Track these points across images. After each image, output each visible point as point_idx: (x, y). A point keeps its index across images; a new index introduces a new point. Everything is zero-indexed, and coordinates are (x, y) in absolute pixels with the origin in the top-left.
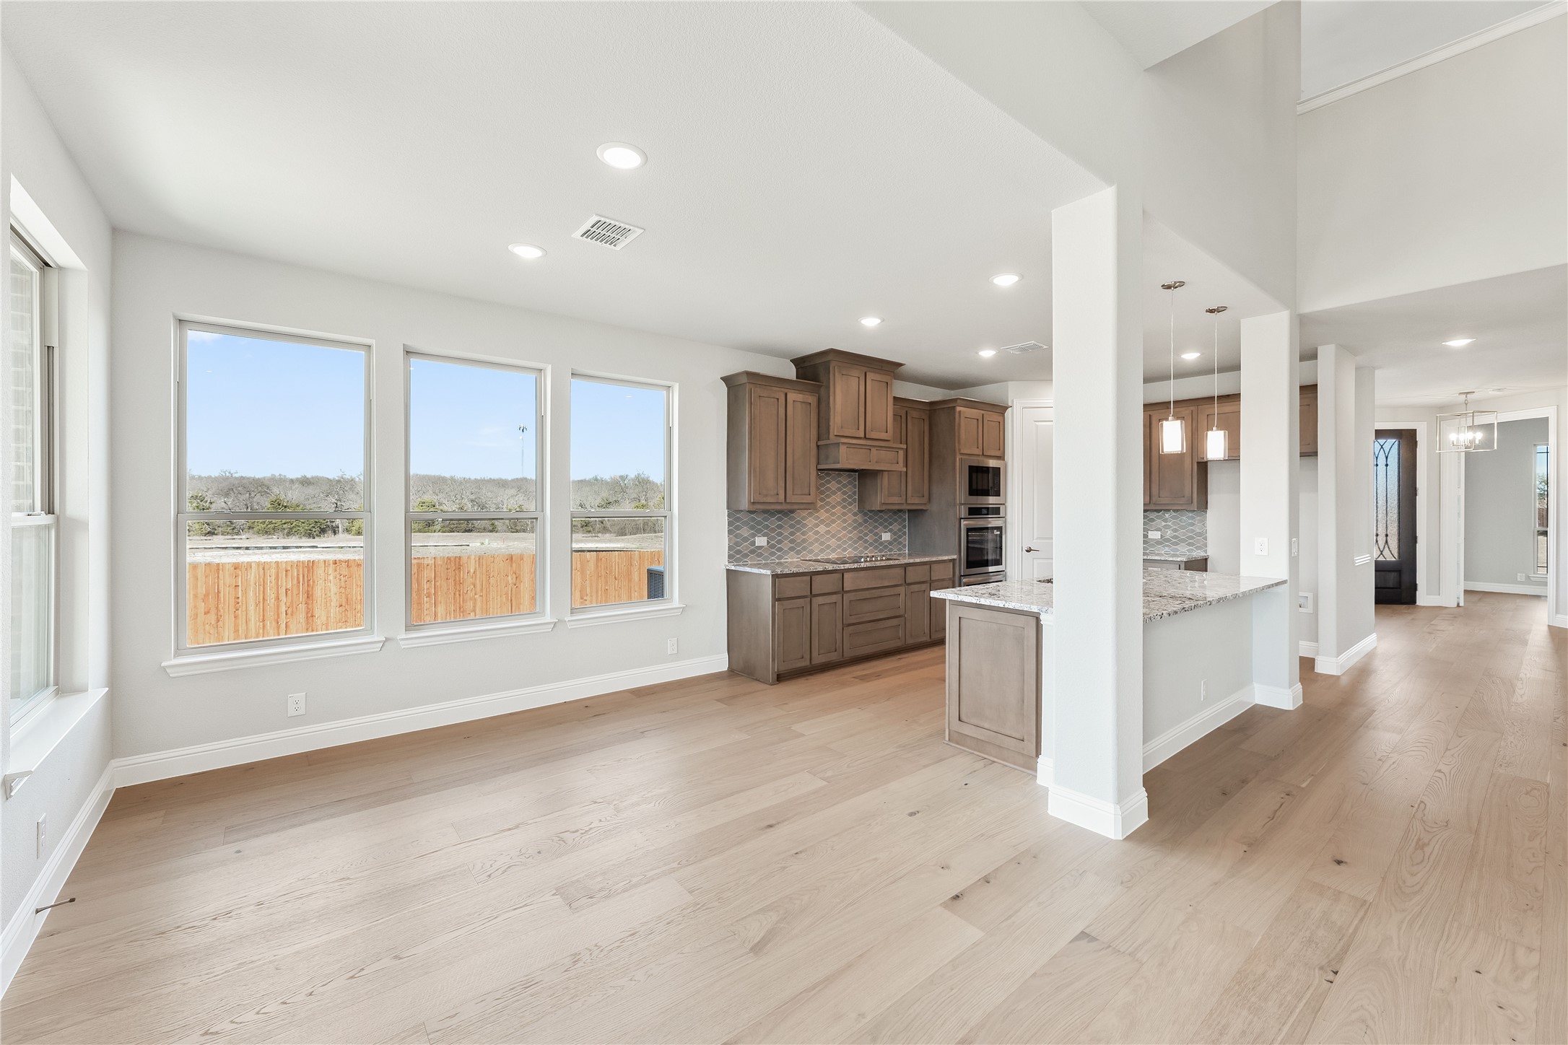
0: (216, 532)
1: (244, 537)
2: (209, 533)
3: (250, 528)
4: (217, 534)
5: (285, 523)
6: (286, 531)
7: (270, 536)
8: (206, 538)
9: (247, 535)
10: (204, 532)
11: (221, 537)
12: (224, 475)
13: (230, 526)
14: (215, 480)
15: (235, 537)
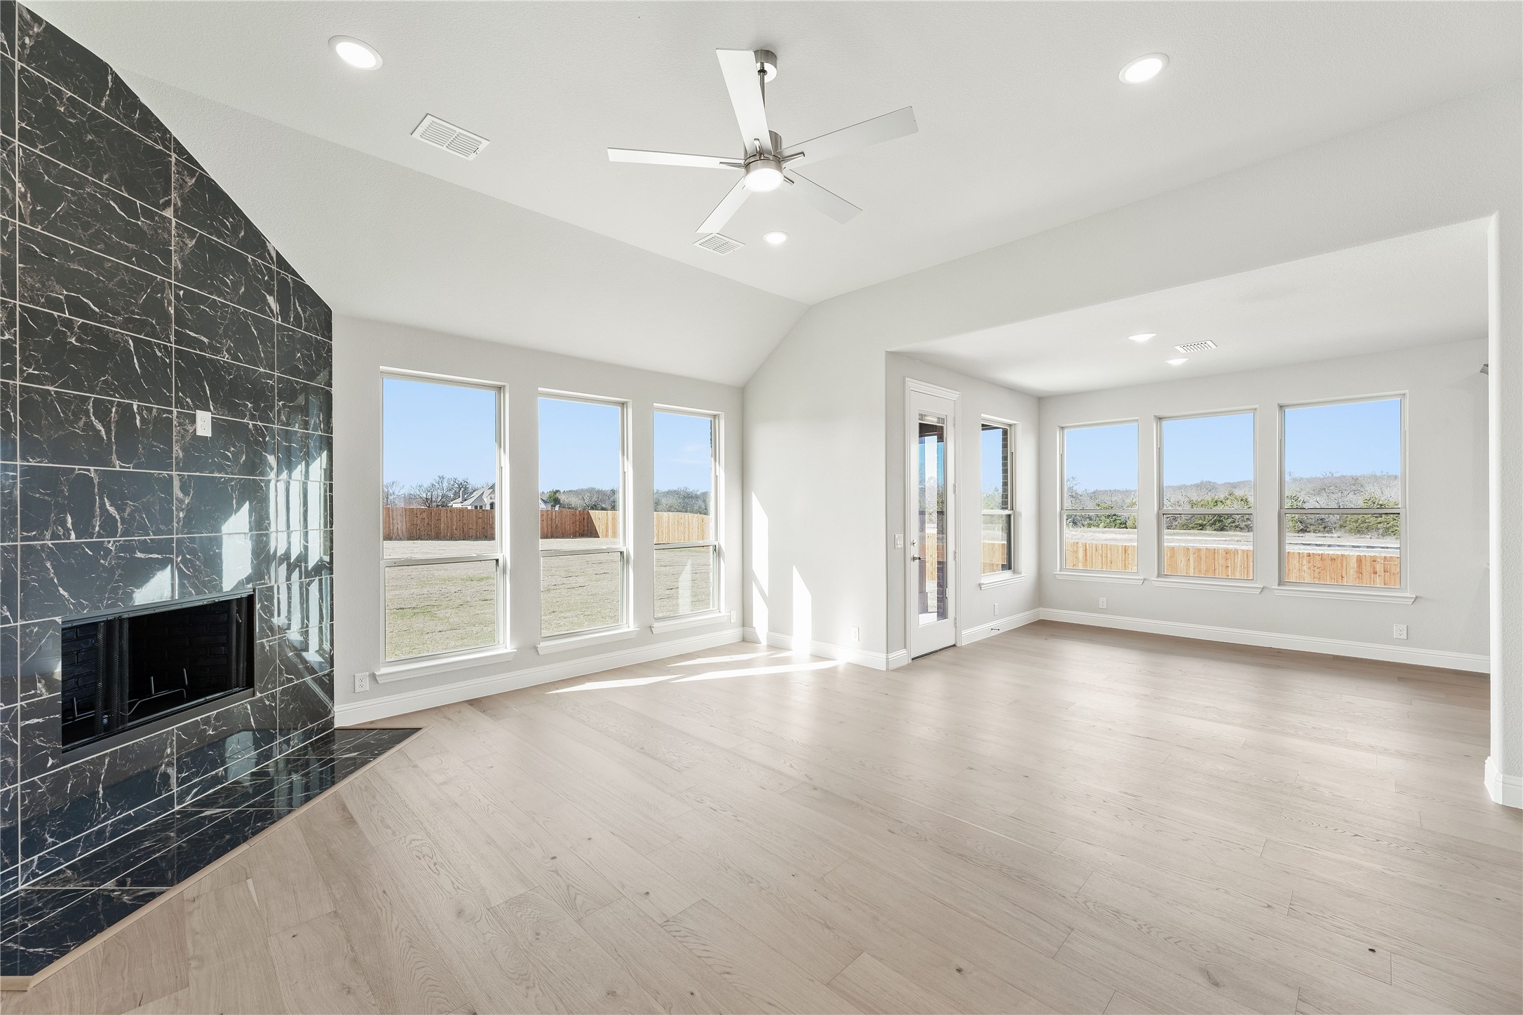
0: (1308, 530)
1: (1335, 535)
2: (1301, 530)
3: (1341, 526)
4: (1309, 532)
5: (1380, 523)
6: (1381, 531)
7: (1363, 536)
8: (1298, 535)
9: (1339, 534)
10: (1297, 529)
11: (1312, 534)
12: (1325, 475)
13: (1321, 525)
14: (1310, 481)
15: (1327, 535)
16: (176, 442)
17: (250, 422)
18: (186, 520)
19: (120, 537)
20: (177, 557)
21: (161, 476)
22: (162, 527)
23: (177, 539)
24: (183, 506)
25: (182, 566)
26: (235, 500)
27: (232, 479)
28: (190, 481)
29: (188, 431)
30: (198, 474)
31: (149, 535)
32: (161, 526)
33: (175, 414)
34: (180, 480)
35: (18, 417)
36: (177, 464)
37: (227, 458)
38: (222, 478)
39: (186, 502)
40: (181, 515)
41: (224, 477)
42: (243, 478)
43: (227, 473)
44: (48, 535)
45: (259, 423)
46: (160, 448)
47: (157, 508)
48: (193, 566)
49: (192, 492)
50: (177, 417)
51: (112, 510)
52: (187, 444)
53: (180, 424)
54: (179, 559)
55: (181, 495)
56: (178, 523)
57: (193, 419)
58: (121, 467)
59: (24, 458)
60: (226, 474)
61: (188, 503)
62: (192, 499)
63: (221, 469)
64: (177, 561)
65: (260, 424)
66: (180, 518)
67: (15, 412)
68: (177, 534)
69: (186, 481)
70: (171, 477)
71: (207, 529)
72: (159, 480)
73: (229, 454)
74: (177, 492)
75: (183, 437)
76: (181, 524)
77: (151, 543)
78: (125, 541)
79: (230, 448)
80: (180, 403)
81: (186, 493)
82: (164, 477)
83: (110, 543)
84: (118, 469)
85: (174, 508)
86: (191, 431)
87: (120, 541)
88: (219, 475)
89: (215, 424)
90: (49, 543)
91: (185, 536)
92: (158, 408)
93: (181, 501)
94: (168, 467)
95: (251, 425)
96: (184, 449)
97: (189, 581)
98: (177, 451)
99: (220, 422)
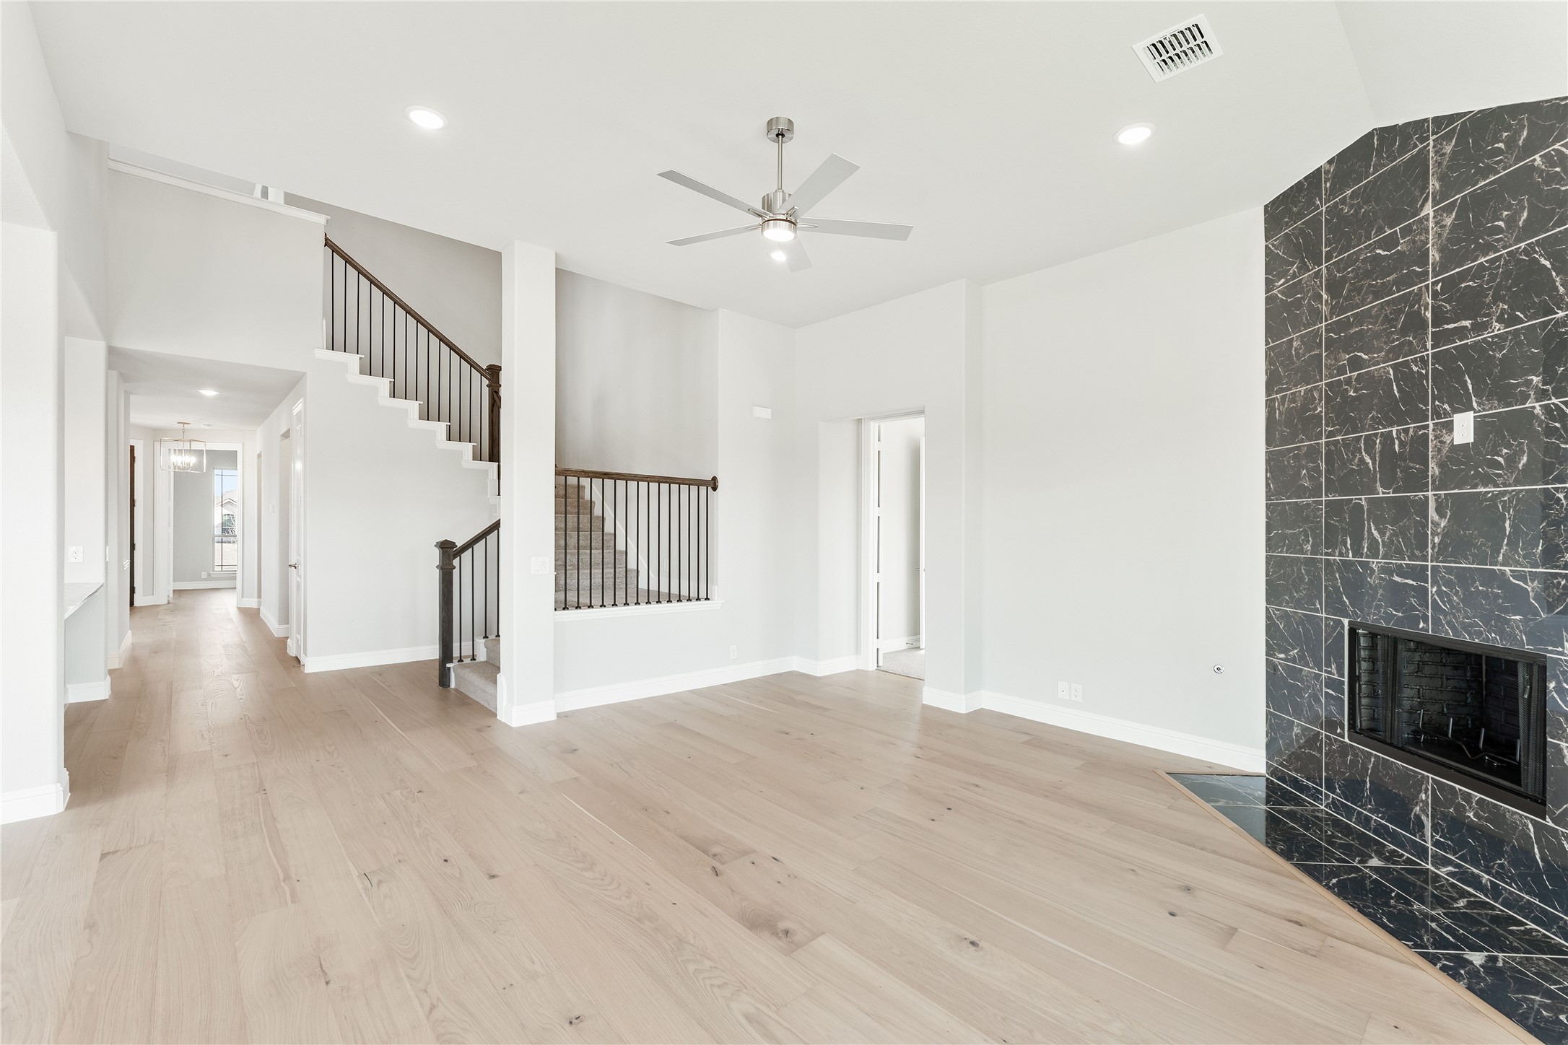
16: (1432, 458)
17: (1537, 405)
18: (1441, 546)
19: (1381, 559)
20: (1432, 587)
21: (1417, 498)
22: (1417, 553)
23: (1432, 566)
24: (1439, 530)
25: (1437, 598)
26: (1508, 522)
27: (1504, 493)
28: (1447, 501)
29: (1444, 443)
30: (1456, 491)
31: (1404, 560)
32: (1415, 551)
33: (1431, 427)
34: (1436, 500)
35: (1324, 466)
36: (1433, 482)
37: (1497, 465)
38: (1488, 492)
39: (1442, 525)
40: (1437, 540)
41: (1493, 491)
42: (1522, 490)
43: (1496, 485)
44: (1337, 552)
45: (1554, 400)
46: (1416, 468)
47: (1413, 532)
48: (1450, 601)
49: (1449, 513)
50: (1434, 430)
51: (1375, 533)
52: (1444, 459)
53: (1436, 437)
54: (1435, 589)
55: (1436, 518)
56: (1432, 549)
57: (1449, 427)
58: (1384, 493)
59: (1327, 496)
60: (1494, 487)
61: (1444, 527)
62: (1448, 522)
63: (1488, 480)
64: (1431, 592)
65: (1556, 401)
66: (1435, 544)
67: (1322, 462)
68: (1431, 562)
69: (1442, 501)
70: (1427, 498)
71: (1466, 559)
72: (1414, 502)
73: (1500, 459)
74: (1432, 514)
75: (1439, 451)
76: (1436, 550)
77: (1407, 568)
78: (1385, 563)
79: (1501, 450)
80: (1437, 413)
81: (1442, 515)
82: (1420, 498)
83: (1375, 564)
84: (1381, 495)
85: (1429, 533)
86: (1448, 442)
87: (1381, 563)
88: (1485, 490)
89: (1480, 426)
90: (1338, 558)
91: (1441, 564)
92: (1414, 427)
93: (1436, 524)
94: (1424, 487)
95: (1538, 408)
96: (1441, 465)
97: (1445, 617)
98: (1433, 469)
99: (1487, 419)
